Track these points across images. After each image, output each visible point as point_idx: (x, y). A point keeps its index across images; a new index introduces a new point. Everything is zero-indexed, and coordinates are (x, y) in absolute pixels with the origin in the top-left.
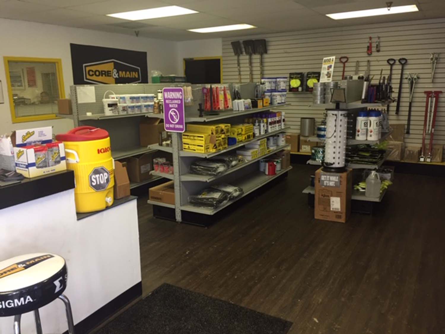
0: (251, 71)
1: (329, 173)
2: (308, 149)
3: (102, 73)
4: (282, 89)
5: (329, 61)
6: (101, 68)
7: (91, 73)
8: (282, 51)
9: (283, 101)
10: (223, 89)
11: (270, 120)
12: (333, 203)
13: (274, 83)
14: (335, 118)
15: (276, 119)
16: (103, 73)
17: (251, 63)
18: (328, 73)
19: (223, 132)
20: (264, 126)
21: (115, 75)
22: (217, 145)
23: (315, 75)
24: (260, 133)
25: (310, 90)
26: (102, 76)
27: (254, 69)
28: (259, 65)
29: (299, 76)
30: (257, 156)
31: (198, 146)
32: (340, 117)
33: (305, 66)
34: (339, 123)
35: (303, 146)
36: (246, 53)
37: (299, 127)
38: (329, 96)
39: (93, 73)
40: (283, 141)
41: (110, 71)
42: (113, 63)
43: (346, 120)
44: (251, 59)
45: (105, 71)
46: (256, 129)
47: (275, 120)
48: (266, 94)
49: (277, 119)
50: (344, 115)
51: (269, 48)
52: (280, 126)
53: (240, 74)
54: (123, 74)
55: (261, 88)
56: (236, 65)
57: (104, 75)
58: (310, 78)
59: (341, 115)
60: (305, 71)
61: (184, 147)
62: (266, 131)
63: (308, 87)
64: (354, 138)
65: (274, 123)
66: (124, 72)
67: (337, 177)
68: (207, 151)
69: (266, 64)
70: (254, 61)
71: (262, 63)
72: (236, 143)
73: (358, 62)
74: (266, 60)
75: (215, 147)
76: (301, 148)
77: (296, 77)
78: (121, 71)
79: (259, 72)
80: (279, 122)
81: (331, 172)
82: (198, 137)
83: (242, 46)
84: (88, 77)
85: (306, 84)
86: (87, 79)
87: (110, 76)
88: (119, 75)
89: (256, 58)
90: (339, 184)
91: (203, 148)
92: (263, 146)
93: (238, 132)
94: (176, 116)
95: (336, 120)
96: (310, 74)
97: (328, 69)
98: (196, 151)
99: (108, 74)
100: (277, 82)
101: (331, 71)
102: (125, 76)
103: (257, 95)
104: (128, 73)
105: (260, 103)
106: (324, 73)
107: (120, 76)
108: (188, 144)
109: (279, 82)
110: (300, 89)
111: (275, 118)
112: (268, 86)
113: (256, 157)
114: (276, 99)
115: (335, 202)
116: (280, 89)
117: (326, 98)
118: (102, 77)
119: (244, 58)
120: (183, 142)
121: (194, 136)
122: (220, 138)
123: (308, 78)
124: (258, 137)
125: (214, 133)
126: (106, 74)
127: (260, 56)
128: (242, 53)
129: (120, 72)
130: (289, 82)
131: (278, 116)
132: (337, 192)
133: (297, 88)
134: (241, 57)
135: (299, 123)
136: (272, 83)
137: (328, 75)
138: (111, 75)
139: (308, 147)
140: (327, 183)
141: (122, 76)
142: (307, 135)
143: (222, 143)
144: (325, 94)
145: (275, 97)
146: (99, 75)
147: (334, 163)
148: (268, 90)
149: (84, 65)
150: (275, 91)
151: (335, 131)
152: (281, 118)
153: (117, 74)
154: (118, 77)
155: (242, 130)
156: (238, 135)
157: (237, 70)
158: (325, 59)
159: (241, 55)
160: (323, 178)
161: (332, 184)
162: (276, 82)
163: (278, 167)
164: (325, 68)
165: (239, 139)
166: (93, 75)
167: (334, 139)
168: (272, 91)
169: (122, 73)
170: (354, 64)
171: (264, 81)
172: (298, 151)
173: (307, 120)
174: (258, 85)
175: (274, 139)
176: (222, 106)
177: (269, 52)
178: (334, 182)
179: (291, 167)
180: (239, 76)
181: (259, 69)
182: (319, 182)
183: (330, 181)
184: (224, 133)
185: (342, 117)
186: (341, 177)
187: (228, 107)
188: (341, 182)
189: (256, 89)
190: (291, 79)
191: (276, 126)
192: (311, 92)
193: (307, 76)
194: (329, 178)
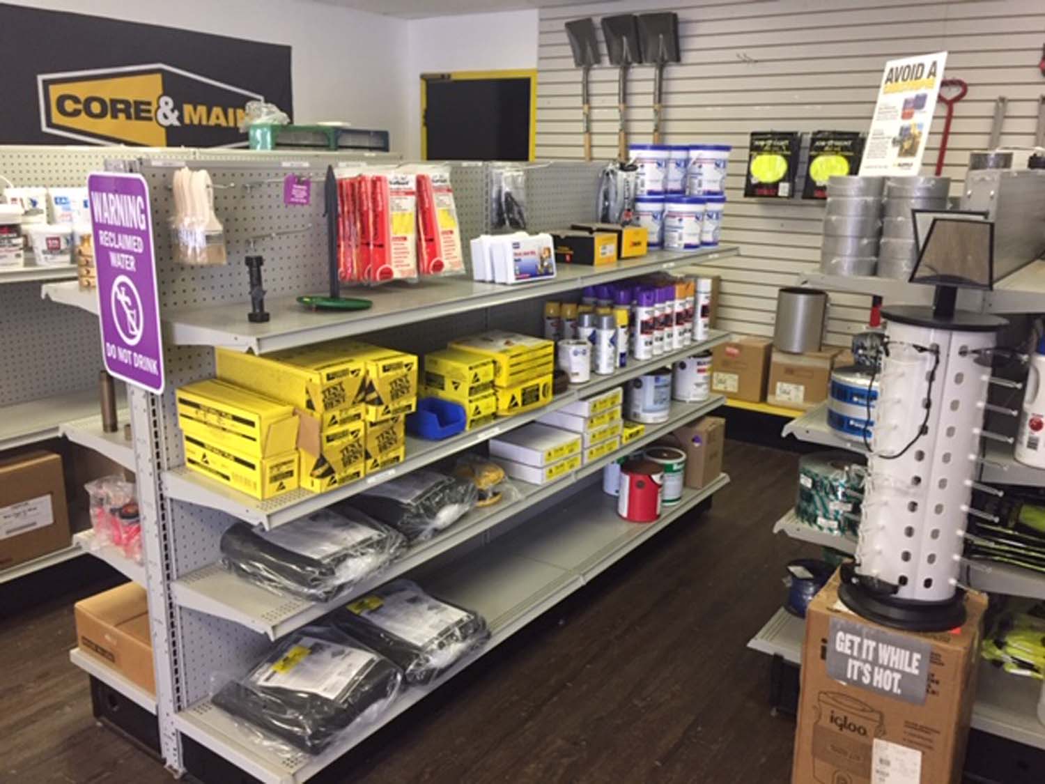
0: (625, 121)
1: (874, 628)
2: (797, 396)
3: (112, 108)
4: (709, 193)
5: (914, 73)
6: (109, 90)
7: (69, 106)
8: (730, 55)
9: (708, 238)
10: (412, 186)
11: (643, 314)
12: (887, 769)
13: (678, 165)
14: (929, 367)
15: (672, 306)
16: (120, 106)
17: (625, 95)
18: (905, 132)
19: (373, 396)
20: (613, 341)
21: (166, 117)
22: (334, 459)
23: (838, 143)
24: (594, 370)
25: (817, 194)
26: (115, 116)
27: (635, 114)
28: (651, 103)
29: (783, 143)
30: (572, 466)
31: (238, 460)
32: (955, 364)
33: (807, 111)
34: (946, 390)
35: (779, 384)
36: (611, 61)
37: (770, 318)
38: (902, 245)
39: (80, 107)
40: (698, 385)
41: (149, 104)
42: (158, 77)
43: (986, 378)
44: (625, 81)
45: (126, 103)
46: (576, 353)
47: (668, 311)
48: (641, 206)
49: (677, 306)
50: (981, 358)
51: (687, 44)
52: (688, 335)
53: (588, 131)
54: (196, 115)
55: (620, 185)
56: (578, 101)
57: (122, 116)
58: (821, 150)
59: (963, 352)
60: (806, 129)
61: (188, 455)
62: (627, 357)
63: (813, 183)
64: (1010, 450)
65: (666, 321)
66: (202, 109)
67: (917, 656)
68: (282, 487)
69: (674, 100)
70: (635, 87)
71: (660, 94)
72: (462, 428)
73: (1002, 100)
74: (675, 86)
75: (320, 471)
76: (774, 393)
77: (772, 146)
78: (189, 103)
79: (650, 127)
80: (684, 317)
81: (882, 619)
82: (236, 418)
83: (601, 36)
84: (57, 118)
85: (805, 174)
86: (50, 125)
87: (150, 119)
88: (180, 118)
89: (644, 74)
90: (921, 690)
91: (255, 476)
92: (607, 418)
93: (476, 378)
94: (134, 312)
95: (931, 377)
96: (821, 139)
97: (907, 115)
98: (231, 483)
99: (138, 111)
100: (690, 165)
101: (920, 126)
102: (204, 122)
103: (606, 209)
104: (217, 111)
105: (604, 247)
106: (887, 134)
107: (187, 121)
108: (201, 444)
109: (699, 162)
110: (784, 189)
111: (668, 303)
112: (650, 177)
113: (567, 470)
114: (681, 228)
115: (893, 763)
116: (697, 192)
117: (883, 252)
118: (114, 121)
119: (606, 76)
120: (186, 433)
121: (220, 414)
122: (351, 426)
123: (813, 153)
124: (586, 385)
125: (319, 404)
126: (132, 110)
127: (658, 72)
128: (598, 60)
129: (188, 108)
130: (749, 162)
131: (681, 298)
132: (907, 724)
133: (775, 186)
134: (596, 74)
135: (773, 305)
136: (672, 166)
137: (906, 143)
138: (152, 115)
139: (797, 389)
140: (861, 673)
141: (196, 122)
142: (796, 348)
143: (372, 446)
144: (880, 233)
145: (675, 222)
146: (102, 115)
147: (903, 580)
148: (651, 193)
149: (41, 78)
150: (679, 196)
151: (924, 430)
152: (695, 302)
153: (176, 113)
154: (176, 123)
155: (497, 371)
156: (473, 390)
157: (581, 117)
158: (892, 64)
159: (595, 66)
160: (843, 642)
161: (885, 681)
162: (687, 161)
163: (671, 486)
164: (888, 109)
165: (477, 411)
166: (76, 113)
167: (917, 469)
168: (666, 196)
169: (195, 109)
170: (989, 109)
171: (638, 159)
172: (763, 398)
173: (802, 299)
174: (612, 171)
175: (660, 384)
176: (402, 263)
177: (688, 57)
178: (898, 676)
179: (723, 479)
180: (587, 136)
181: (650, 114)
182: (823, 656)
183: (875, 663)
184: (378, 401)
185: (968, 361)
186: (934, 658)
187: (439, 266)
188: (931, 679)
189: (603, 188)
190: (754, 153)
191: (670, 336)
192: (821, 202)
193: (812, 146)
194: (876, 650)
